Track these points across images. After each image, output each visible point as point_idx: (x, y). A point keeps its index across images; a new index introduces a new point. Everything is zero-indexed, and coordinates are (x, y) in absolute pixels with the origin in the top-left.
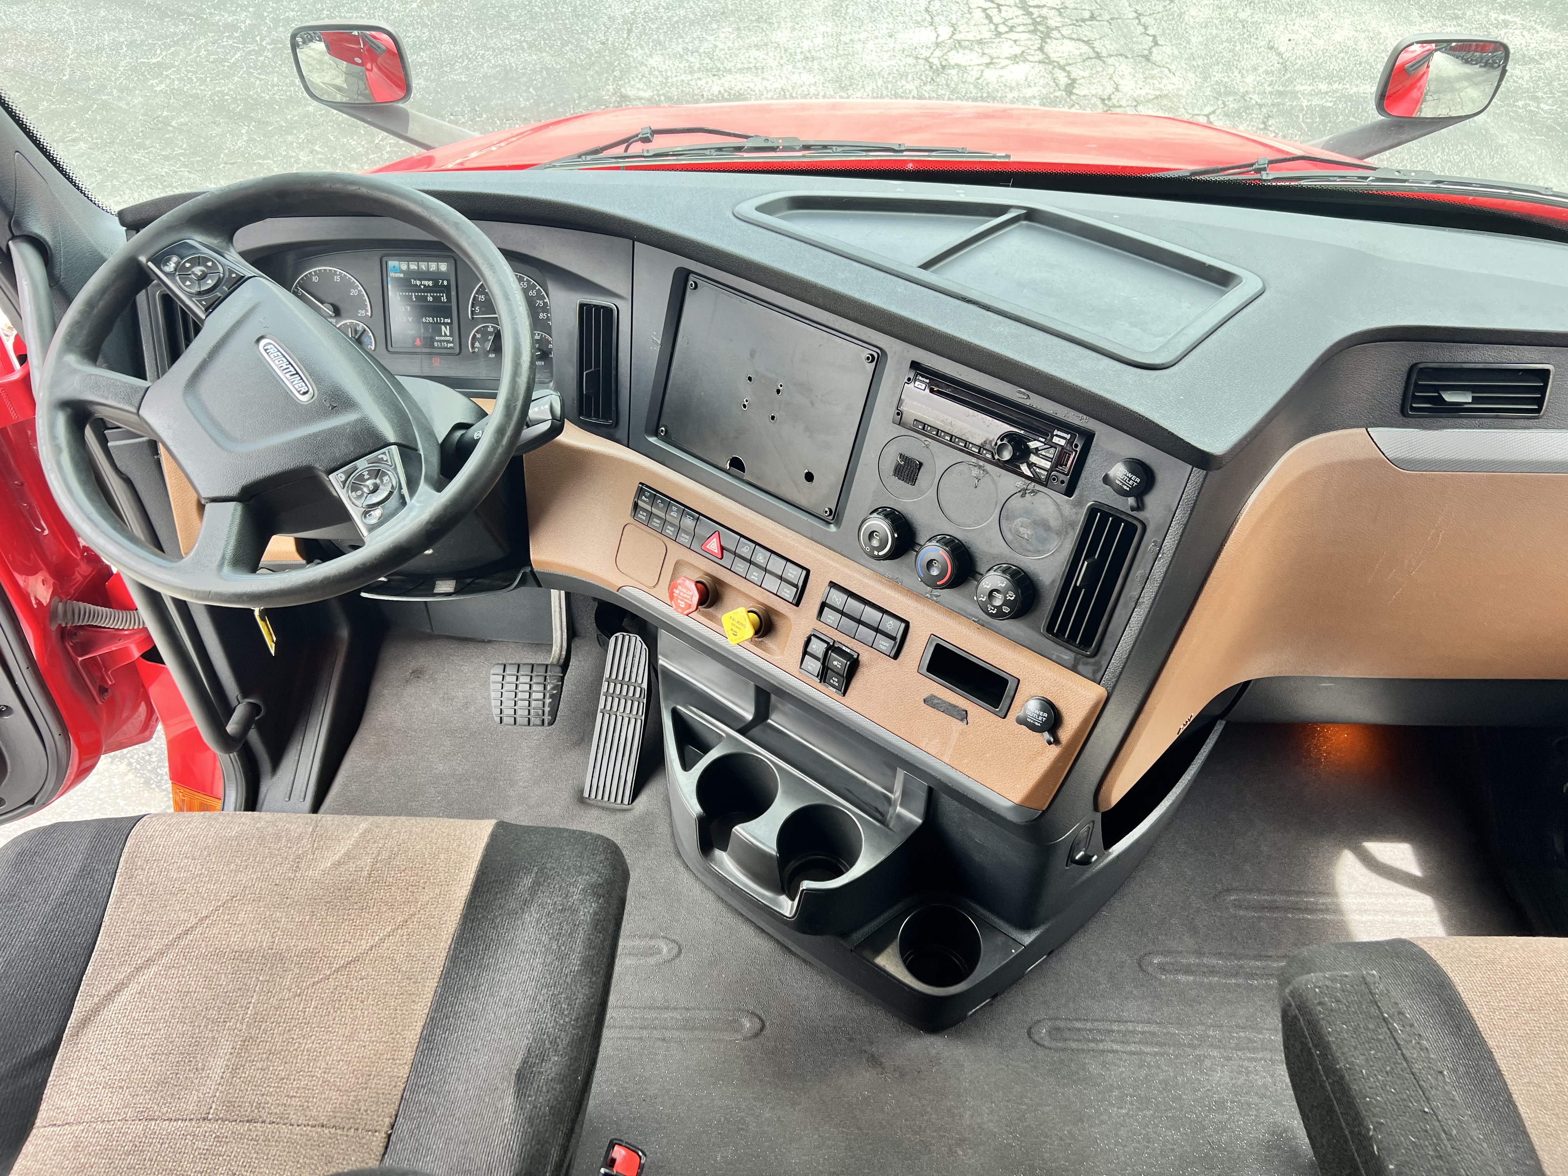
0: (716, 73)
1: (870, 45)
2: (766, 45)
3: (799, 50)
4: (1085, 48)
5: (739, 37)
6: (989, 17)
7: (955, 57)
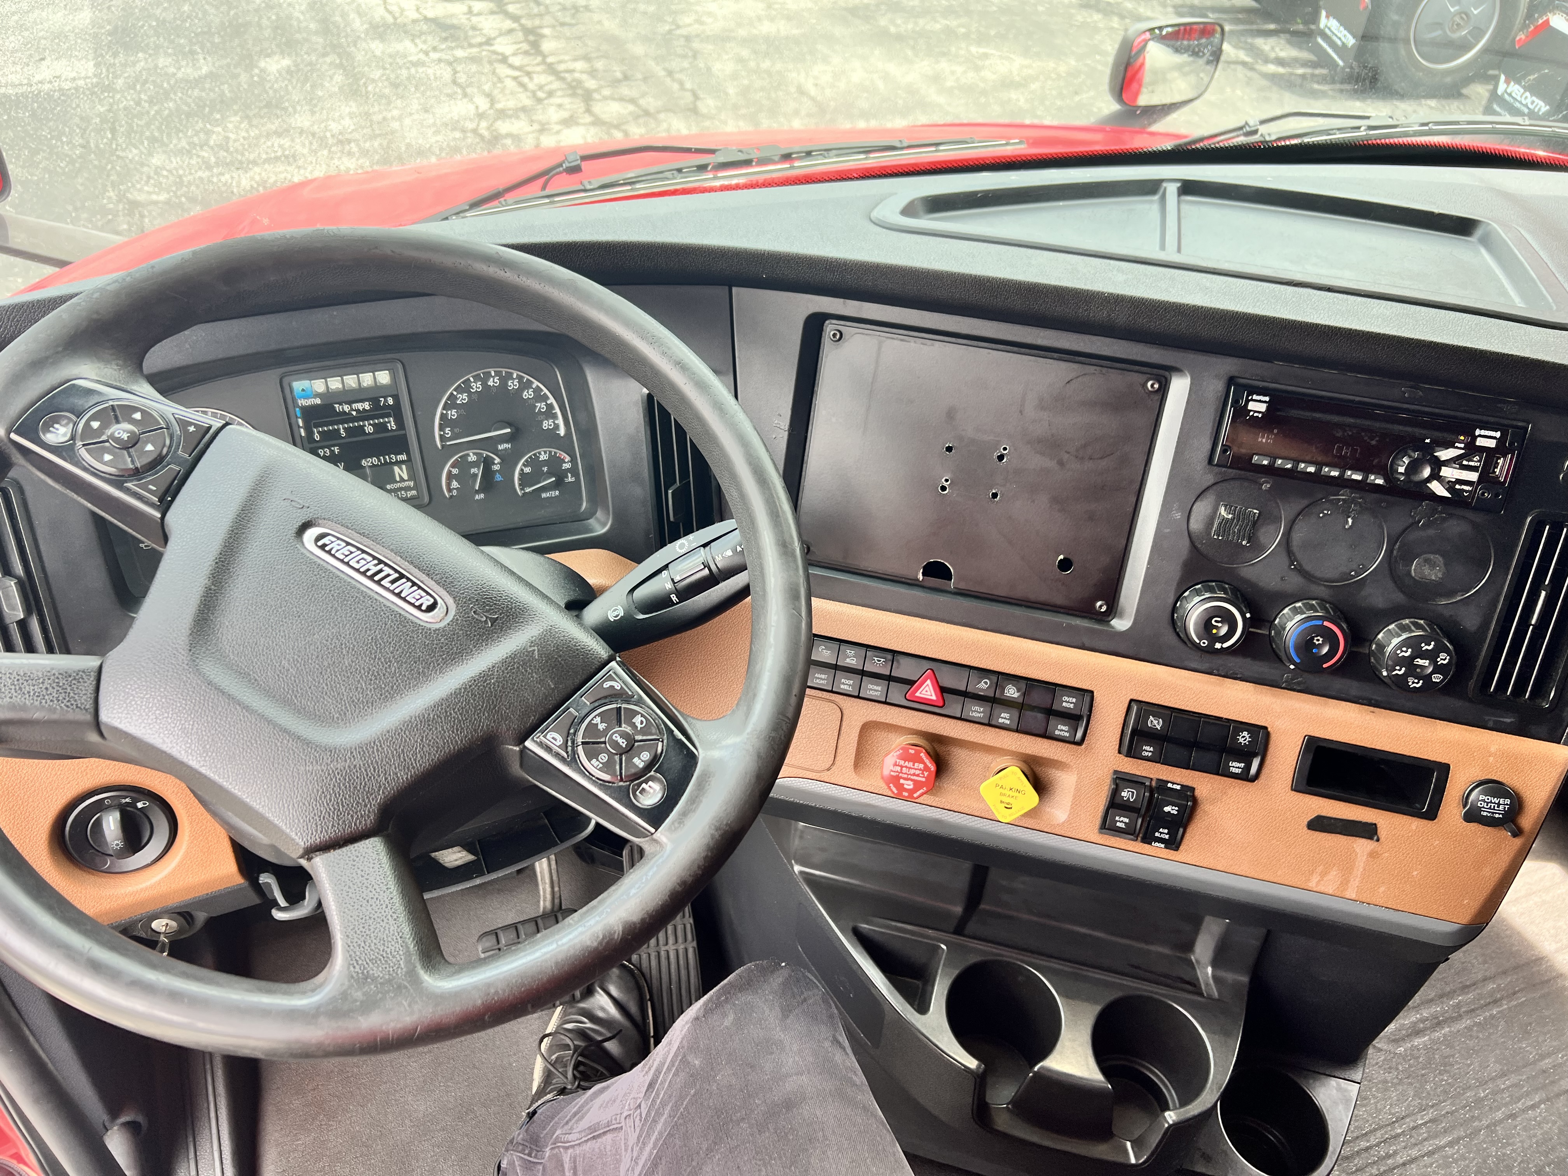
0: (243, 166)
1: (407, 121)
2: (287, 131)
3: (328, 134)
4: (631, 108)
5: (251, 126)
6: (522, 85)
7: (504, 127)
